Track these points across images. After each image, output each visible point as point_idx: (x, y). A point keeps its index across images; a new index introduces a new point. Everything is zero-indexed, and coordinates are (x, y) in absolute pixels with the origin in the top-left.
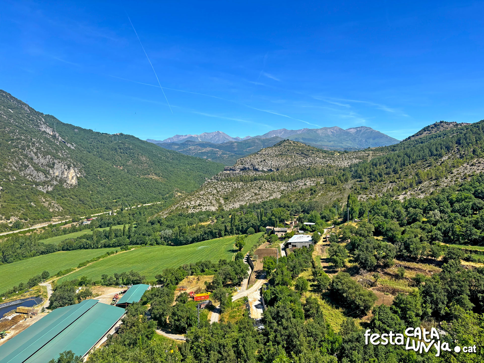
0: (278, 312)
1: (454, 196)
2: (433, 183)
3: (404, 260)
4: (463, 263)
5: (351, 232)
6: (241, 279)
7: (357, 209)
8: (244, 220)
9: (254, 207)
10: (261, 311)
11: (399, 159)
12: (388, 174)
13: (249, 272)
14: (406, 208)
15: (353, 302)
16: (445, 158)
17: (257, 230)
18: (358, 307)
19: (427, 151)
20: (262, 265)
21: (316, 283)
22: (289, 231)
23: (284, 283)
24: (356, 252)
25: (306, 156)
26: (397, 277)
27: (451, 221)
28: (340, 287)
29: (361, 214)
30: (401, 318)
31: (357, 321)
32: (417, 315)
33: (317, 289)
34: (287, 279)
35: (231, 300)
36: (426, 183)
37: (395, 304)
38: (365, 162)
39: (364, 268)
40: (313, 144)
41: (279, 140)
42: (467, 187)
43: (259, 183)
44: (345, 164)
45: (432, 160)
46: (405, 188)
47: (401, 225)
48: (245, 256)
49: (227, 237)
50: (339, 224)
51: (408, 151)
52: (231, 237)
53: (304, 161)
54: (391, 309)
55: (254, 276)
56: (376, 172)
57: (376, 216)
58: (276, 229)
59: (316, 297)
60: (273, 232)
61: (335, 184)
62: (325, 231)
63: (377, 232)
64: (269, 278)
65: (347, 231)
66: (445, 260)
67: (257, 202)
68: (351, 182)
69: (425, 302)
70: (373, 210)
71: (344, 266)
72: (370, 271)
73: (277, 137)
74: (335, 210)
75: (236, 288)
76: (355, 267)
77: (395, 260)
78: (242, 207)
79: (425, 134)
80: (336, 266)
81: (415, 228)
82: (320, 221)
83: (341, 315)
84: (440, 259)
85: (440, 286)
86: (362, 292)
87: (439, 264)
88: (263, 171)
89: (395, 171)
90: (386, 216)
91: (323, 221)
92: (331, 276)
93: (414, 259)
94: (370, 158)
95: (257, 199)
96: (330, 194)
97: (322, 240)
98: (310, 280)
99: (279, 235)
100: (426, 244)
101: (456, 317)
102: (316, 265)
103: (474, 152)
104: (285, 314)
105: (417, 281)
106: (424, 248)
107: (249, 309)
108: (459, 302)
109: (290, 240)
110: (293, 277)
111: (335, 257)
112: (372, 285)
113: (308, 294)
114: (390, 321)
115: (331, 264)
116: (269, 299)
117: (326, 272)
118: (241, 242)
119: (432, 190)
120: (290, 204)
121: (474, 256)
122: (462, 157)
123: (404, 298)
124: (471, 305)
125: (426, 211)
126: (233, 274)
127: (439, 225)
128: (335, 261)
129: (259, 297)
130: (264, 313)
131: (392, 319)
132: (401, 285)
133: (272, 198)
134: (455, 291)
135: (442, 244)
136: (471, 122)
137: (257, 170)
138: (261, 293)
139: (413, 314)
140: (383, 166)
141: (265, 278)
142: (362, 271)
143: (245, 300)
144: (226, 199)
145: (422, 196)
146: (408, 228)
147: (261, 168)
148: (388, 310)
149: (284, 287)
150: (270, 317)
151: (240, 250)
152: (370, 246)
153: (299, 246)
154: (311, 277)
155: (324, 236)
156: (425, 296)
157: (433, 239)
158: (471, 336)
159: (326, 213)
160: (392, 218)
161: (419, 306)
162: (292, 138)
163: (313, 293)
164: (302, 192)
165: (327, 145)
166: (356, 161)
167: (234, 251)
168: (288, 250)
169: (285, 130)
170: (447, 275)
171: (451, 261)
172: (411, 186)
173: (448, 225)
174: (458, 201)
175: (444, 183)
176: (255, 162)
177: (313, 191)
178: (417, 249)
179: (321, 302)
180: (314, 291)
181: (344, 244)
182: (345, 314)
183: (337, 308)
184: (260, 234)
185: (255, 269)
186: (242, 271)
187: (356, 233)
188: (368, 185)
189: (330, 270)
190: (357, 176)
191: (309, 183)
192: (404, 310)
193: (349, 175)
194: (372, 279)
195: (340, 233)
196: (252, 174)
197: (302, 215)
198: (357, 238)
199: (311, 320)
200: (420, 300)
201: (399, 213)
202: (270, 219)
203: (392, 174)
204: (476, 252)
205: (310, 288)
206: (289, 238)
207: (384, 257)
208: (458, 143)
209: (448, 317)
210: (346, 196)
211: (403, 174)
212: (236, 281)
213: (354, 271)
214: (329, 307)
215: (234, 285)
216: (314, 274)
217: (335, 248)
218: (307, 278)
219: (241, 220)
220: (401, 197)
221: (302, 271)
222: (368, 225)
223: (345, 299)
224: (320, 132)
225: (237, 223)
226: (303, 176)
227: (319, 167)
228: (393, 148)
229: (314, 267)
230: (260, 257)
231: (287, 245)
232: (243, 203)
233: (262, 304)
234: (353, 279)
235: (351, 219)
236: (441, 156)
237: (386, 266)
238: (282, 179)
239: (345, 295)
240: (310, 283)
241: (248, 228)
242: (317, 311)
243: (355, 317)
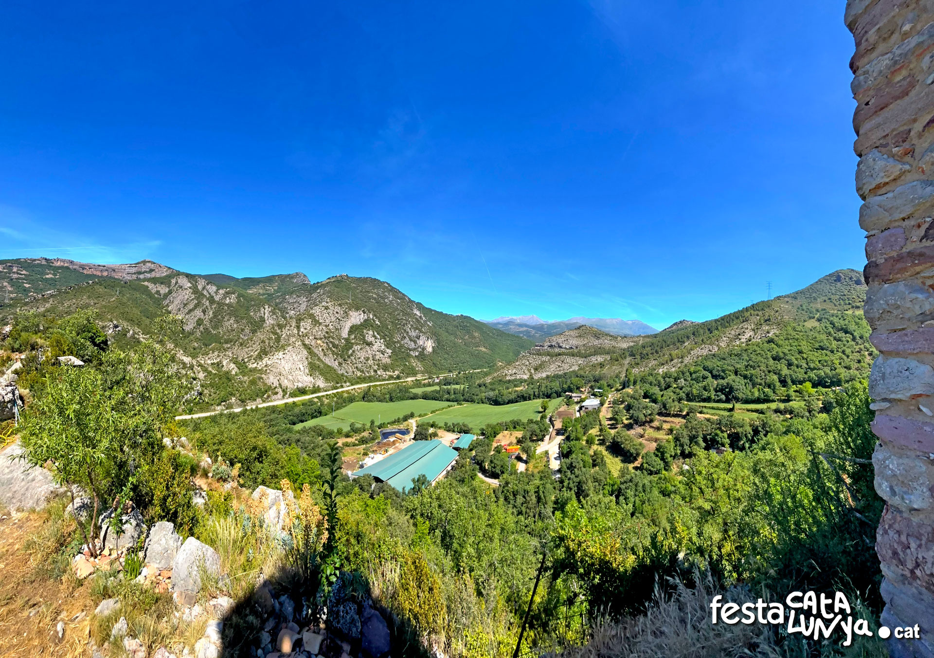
0: (572, 463)
1: (692, 370)
2: (680, 360)
3: (663, 416)
4: (698, 415)
5: (628, 396)
6: (544, 436)
7: (632, 379)
8: (549, 387)
9: (557, 377)
10: (558, 462)
11: (659, 344)
12: (652, 354)
13: (551, 430)
14: (664, 378)
15: (629, 451)
16: (686, 344)
17: (559, 396)
18: (631, 455)
19: (676, 339)
20: (561, 424)
21: (602, 438)
22: (583, 396)
23: (578, 439)
24: (631, 412)
25: (598, 338)
26: (658, 429)
27: (691, 387)
28: (619, 440)
29: (635, 383)
30: (661, 460)
31: (631, 466)
32: (671, 456)
33: (602, 442)
34: (579, 436)
35: (535, 453)
36: (675, 361)
37: (657, 449)
38: (638, 345)
39: (637, 424)
40: (603, 329)
41: (578, 325)
42: (699, 363)
43: (562, 358)
44: (625, 345)
45: (678, 344)
46: (663, 364)
47: (661, 390)
48: (548, 417)
49: (535, 401)
50: (619, 390)
51: (665, 338)
52: (538, 400)
53: (596, 342)
54: (654, 453)
55: (554, 433)
56: (645, 352)
57: (645, 384)
58: (574, 395)
59: (602, 449)
60: (571, 397)
61: (617, 360)
62: (610, 396)
63: (646, 396)
64: (566, 435)
65: (625, 396)
66: (688, 414)
67: (560, 373)
68: (628, 359)
69: (676, 446)
70: (643, 380)
71: (623, 423)
72: (640, 426)
73: (577, 323)
74: (617, 380)
75: (539, 442)
76: (630, 424)
77: (657, 417)
78: (548, 377)
79: (674, 327)
80: (617, 424)
81: (669, 393)
82: (606, 388)
83: (619, 462)
84: (684, 413)
85: (685, 433)
86: (635, 443)
87: (684, 417)
88: (566, 348)
89: (657, 352)
90: (651, 384)
91: (608, 389)
92: (613, 432)
93: (668, 415)
94: (641, 342)
95: (560, 370)
96: (614, 367)
97: (607, 403)
98: (597, 436)
99: (576, 400)
100: (676, 403)
101: (695, 455)
102: (602, 423)
103: (702, 340)
104: (577, 464)
105: (671, 431)
106: (675, 406)
107: (549, 461)
108: (697, 443)
109: (584, 404)
110: (584, 434)
111: (616, 416)
112: (642, 436)
113: (595, 447)
114: (653, 463)
115: (613, 422)
116: (565, 452)
117: (610, 428)
118: (546, 405)
119: (679, 365)
120: (585, 375)
121: (705, 410)
122: (696, 344)
123: (663, 444)
124: (703, 445)
125: (676, 380)
126: (538, 431)
127: (683, 389)
128: (616, 420)
129: (558, 451)
130: (561, 464)
131: (655, 461)
132: (661, 435)
133: (571, 370)
134: (694, 436)
135: (686, 402)
136: (701, 322)
137: (561, 347)
138: (559, 447)
139: (669, 456)
140: (649, 348)
141: (563, 434)
142: (635, 426)
143: (547, 453)
144: (536, 369)
145: (673, 369)
146: (665, 392)
147: (564, 346)
148: (653, 455)
149: (577, 442)
150: (565, 467)
151: (544, 411)
152: (641, 407)
153: (590, 409)
154: (598, 433)
155: (609, 400)
156: (676, 442)
157: (680, 400)
158: (703, 468)
159: (611, 382)
160: (655, 385)
161: (672, 449)
162: (588, 324)
163: (599, 446)
164: (594, 366)
165: (613, 331)
166: (632, 344)
167: (540, 412)
168: (581, 411)
169: (583, 318)
170: (689, 425)
171: (691, 415)
172: (667, 362)
173: (689, 389)
174: (695, 372)
175: (687, 360)
176: (560, 341)
177: (602, 365)
178: (671, 407)
179: (605, 453)
180: (600, 444)
181: (623, 406)
182: (623, 461)
183: (617, 457)
184: (561, 399)
185: (555, 428)
186: (545, 429)
187: (631, 397)
188: (639, 362)
189: (613, 427)
190: (632, 355)
191: (600, 359)
192: (663, 453)
193: (627, 353)
194: (642, 432)
195: (620, 398)
196: (557, 350)
197: (593, 383)
198: (632, 401)
199: (597, 468)
200: (673, 444)
201: (659, 382)
202: (569, 387)
203: (655, 354)
204: (705, 407)
205: (597, 442)
206: (583, 402)
207: (650, 415)
208: (694, 334)
209: (690, 455)
210: (625, 369)
211: (662, 354)
212: (541, 437)
213: (629, 427)
214: (611, 457)
215: (538, 440)
216: (601, 430)
217: (616, 409)
218: (595, 434)
219: (547, 387)
220: (661, 371)
221: (592, 428)
222: (640, 391)
223: (623, 449)
224: (607, 321)
225: (543, 389)
226: (595, 353)
227: (607, 347)
228: (655, 336)
229: (601, 425)
230: (560, 417)
231: (581, 408)
232: (549, 374)
233: (559, 457)
234: (629, 432)
235: (628, 387)
236: (684, 342)
237: (651, 421)
238: (579, 355)
239: (622, 446)
240: (597, 438)
241: (552, 393)
242: (602, 461)
243: (630, 463)
